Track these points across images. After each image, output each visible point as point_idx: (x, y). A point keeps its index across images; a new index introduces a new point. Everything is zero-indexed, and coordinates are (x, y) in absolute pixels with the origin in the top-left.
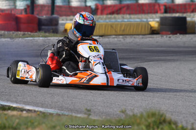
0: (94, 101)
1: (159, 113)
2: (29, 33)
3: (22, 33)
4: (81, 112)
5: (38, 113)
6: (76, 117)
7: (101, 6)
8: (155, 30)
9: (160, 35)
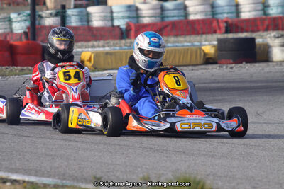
2: (30, 68)
3: (19, 68)
7: (135, 25)
8: (210, 58)
9: (218, 65)
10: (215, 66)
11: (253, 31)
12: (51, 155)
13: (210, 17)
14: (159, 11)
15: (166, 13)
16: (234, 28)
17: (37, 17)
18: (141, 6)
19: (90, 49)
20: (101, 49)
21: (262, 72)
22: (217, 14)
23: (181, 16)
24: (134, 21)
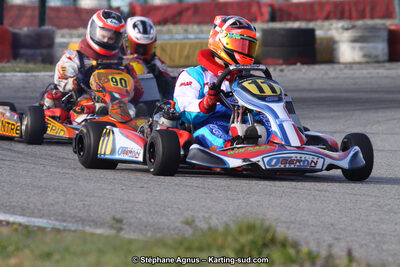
0: (128, 201)
1: (262, 224)
4: (102, 225)
5: (15, 226)
6: (93, 234)
7: (142, 6)
12: (40, 187)
21: (326, 77)
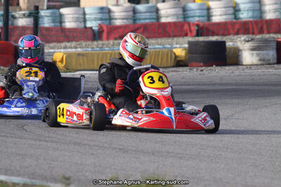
2: (2, 68)
7: (107, 26)
8: (181, 61)
9: (189, 68)
10: (185, 68)
11: (224, 35)
12: (21, 155)
13: (181, 20)
14: (131, 13)
15: (138, 16)
16: (205, 31)
17: (10, 17)
18: (113, 8)
19: (62, 50)
20: (74, 50)
21: (232, 75)
22: (188, 17)
23: (153, 19)
24: (106, 23)
